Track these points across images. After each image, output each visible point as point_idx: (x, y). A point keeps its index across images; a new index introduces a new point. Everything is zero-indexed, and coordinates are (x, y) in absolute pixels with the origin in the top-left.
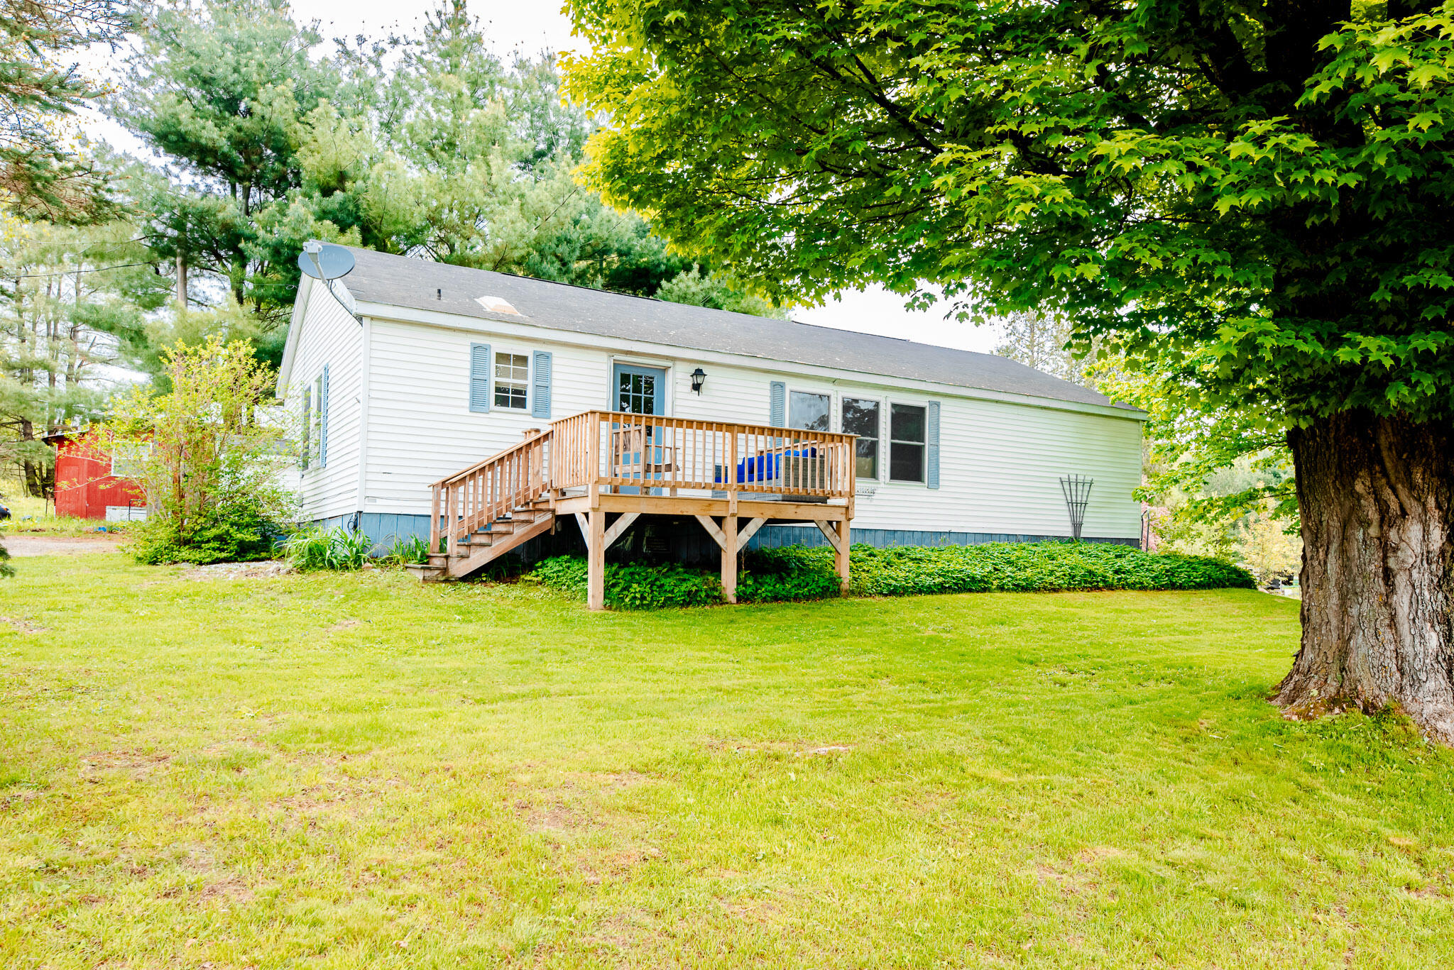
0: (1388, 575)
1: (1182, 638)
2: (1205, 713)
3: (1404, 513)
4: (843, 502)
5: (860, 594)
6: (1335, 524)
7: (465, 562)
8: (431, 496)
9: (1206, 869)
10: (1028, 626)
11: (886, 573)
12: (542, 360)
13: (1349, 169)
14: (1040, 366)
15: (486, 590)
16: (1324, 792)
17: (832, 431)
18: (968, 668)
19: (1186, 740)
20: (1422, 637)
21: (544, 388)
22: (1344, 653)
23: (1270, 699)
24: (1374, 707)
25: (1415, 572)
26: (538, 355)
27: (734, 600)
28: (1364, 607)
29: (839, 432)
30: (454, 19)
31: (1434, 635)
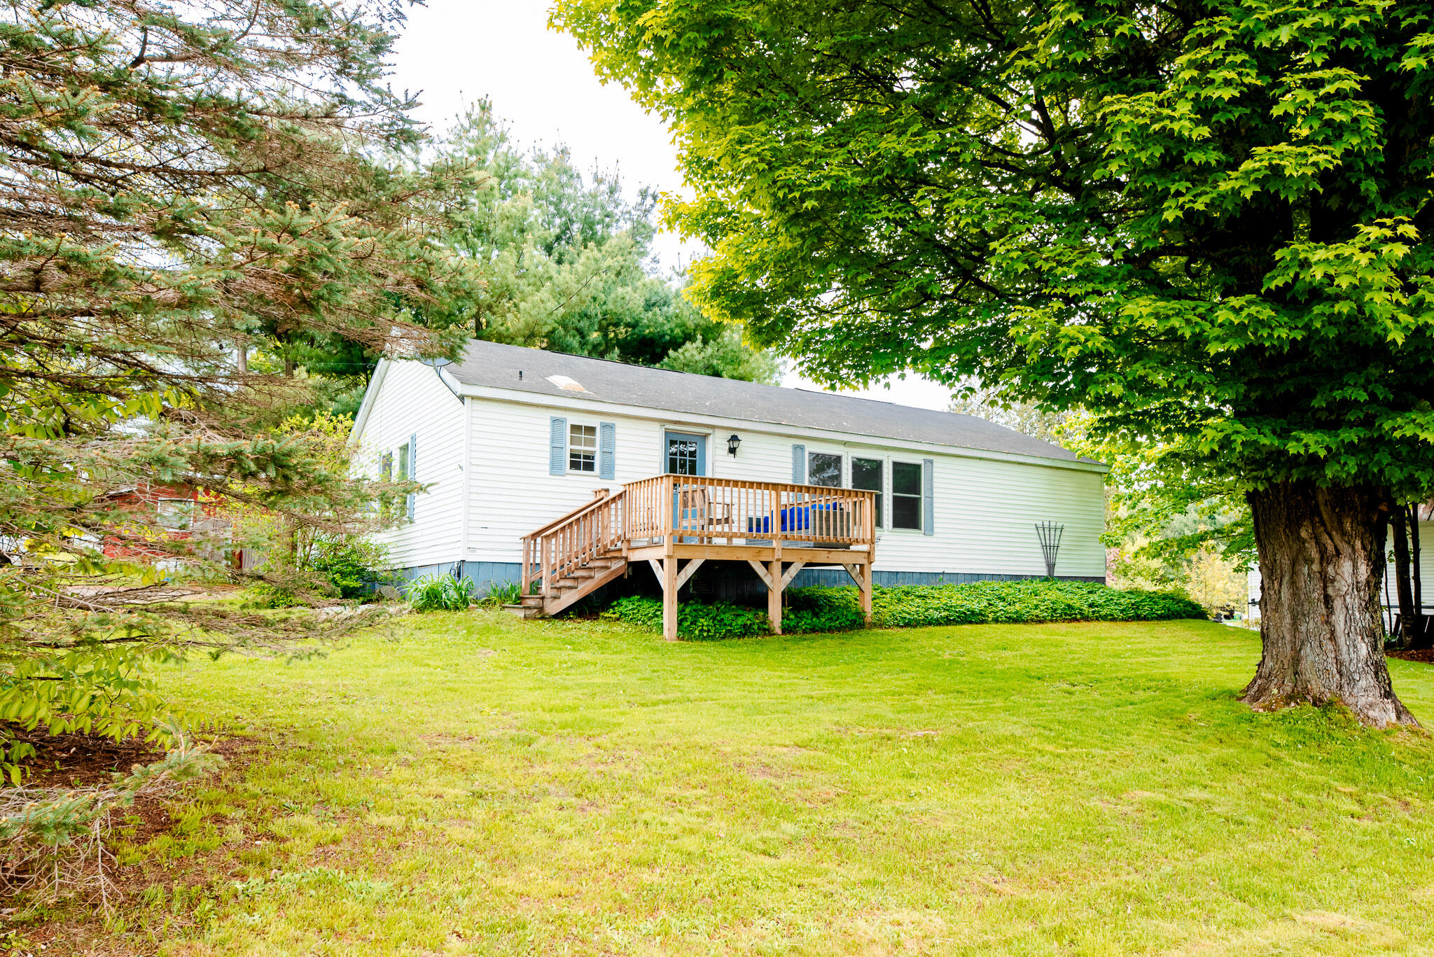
0: (1328, 600)
1: (1155, 659)
2: (1191, 709)
3: (1338, 553)
4: (865, 548)
5: (881, 626)
6: (1286, 562)
7: (557, 602)
8: (522, 547)
9: (1214, 804)
10: (1027, 650)
11: (900, 608)
12: (607, 431)
13: (1297, 327)
14: (995, 419)
15: (576, 625)
16: (1288, 759)
17: (844, 487)
18: (990, 683)
19: (1181, 727)
20: (1355, 647)
21: (608, 453)
22: (1296, 660)
23: (1239, 699)
24: (1321, 701)
25: (1348, 598)
26: (604, 426)
27: (780, 632)
28: (1311, 625)
29: (850, 488)
30: (481, 119)
31: (1364, 645)
